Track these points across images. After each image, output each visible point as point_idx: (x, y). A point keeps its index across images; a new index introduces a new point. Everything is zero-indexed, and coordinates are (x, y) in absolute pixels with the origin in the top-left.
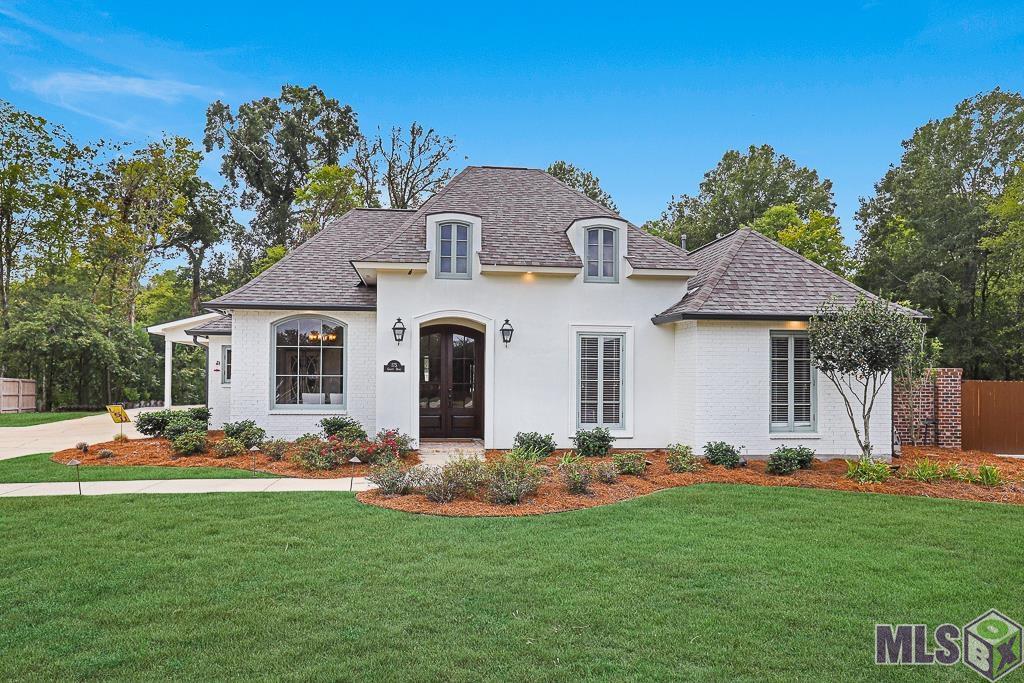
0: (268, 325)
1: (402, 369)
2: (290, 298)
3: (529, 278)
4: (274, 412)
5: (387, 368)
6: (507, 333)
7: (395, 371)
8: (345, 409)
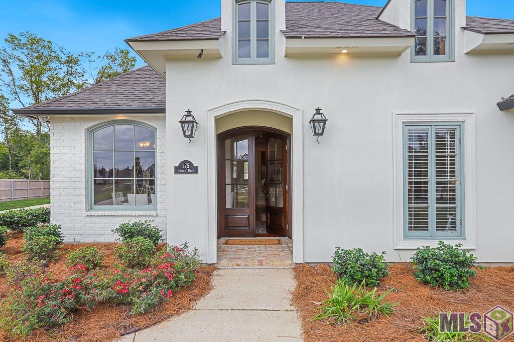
0: (84, 131)
1: (195, 170)
2: (101, 104)
3: (343, 59)
4: (89, 213)
5: (177, 170)
6: (319, 124)
7: (187, 172)
8: (156, 209)
